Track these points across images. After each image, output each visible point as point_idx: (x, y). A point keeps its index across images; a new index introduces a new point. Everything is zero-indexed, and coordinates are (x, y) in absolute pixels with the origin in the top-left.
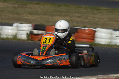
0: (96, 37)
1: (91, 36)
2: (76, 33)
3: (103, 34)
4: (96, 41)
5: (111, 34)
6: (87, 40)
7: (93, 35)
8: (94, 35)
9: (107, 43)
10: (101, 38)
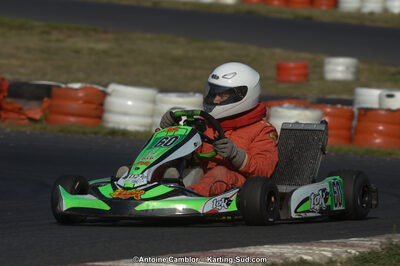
0: (110, 112)
1: (94, 106)
2: (46, 99)
3: (130, 103)
4: (108, 122)
5: (154, 102)
6: (81, 119)
7: (97, 105)
8: (102, 104)
9: (142, 129)
10: (125, 114)
